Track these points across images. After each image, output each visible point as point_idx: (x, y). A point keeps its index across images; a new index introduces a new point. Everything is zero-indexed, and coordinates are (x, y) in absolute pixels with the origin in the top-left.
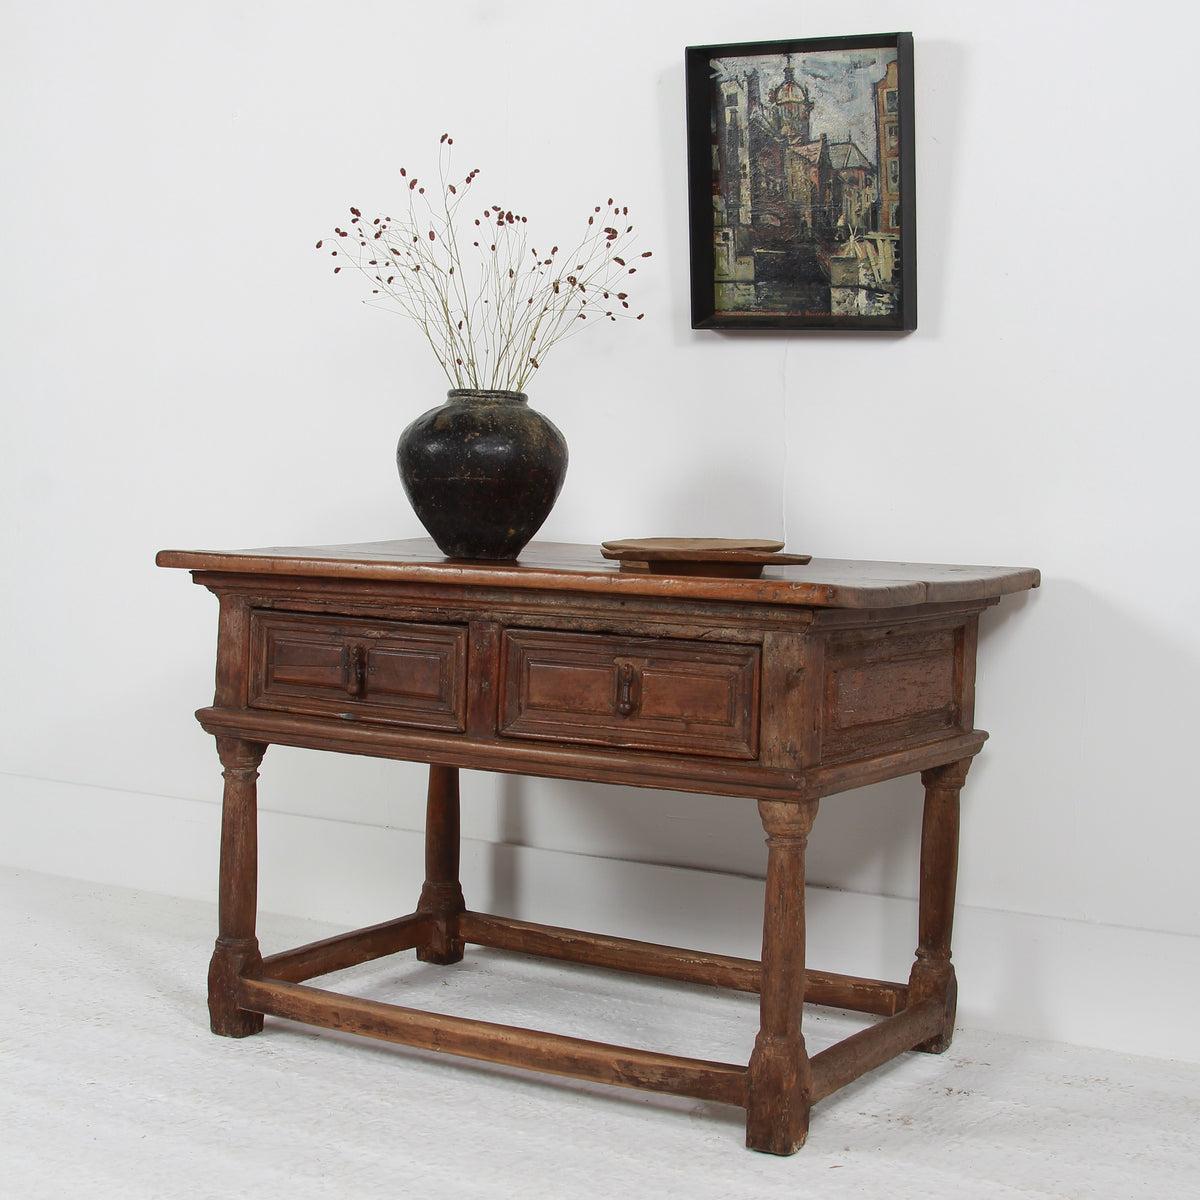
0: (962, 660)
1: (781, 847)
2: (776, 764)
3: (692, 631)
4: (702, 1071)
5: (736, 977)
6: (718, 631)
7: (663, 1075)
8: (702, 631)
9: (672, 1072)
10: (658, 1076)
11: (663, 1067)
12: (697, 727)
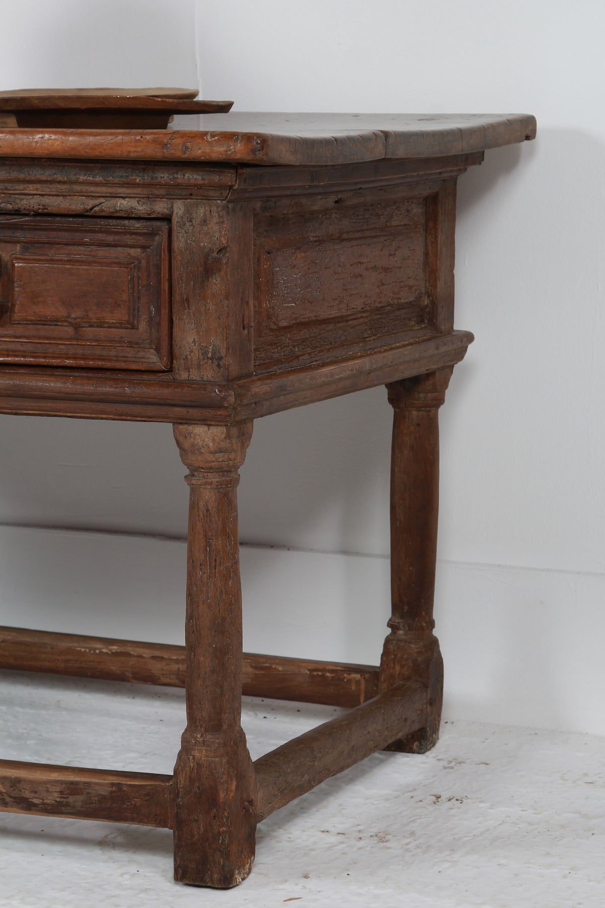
0: (436, 237)
1: (205, 484)
2: (195, 375)
3: (77, 204)
4: (113, 785)
5: (156, 668)
6: (113, 201)
7: (61, 792)
8: (90, 203)
9: (73, 789)
10: (56, 795)
11: (62, 782)
12: (89, 332)
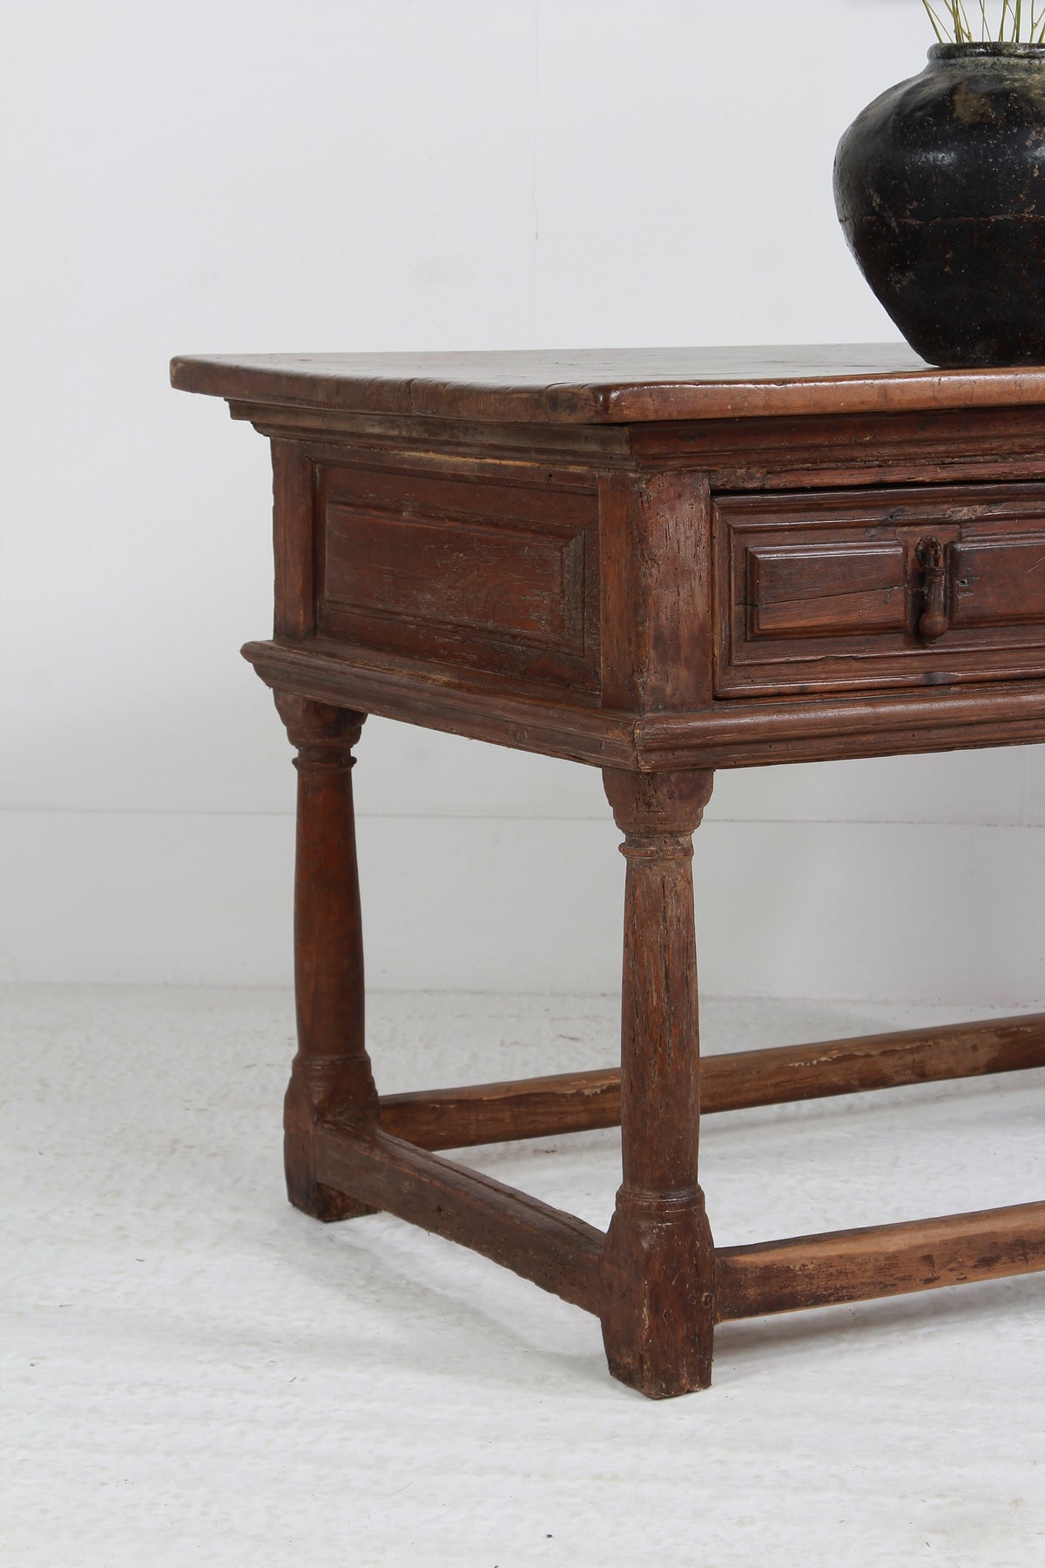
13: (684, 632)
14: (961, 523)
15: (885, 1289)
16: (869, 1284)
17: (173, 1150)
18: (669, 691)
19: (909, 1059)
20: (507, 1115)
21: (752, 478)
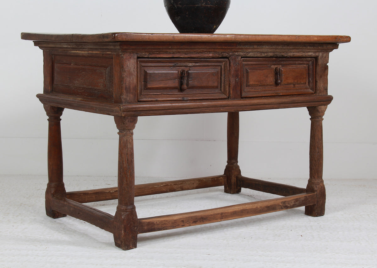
2: (322, 94)
12: (297, 86)
13: (131, 87)
14: (190, 67)
15: (174, 227)
16: (170, 226)
17: (21, 205)
18: (128, 99)
19: (180, 186)
20: (94, 196)
21: (146, 55)
